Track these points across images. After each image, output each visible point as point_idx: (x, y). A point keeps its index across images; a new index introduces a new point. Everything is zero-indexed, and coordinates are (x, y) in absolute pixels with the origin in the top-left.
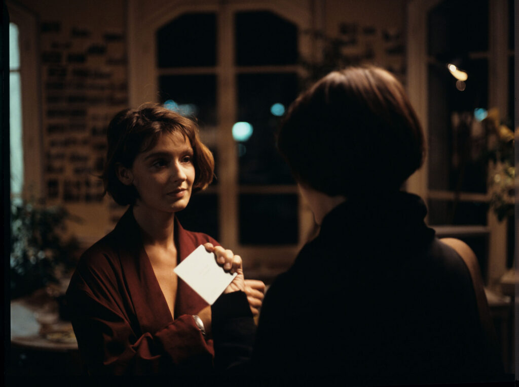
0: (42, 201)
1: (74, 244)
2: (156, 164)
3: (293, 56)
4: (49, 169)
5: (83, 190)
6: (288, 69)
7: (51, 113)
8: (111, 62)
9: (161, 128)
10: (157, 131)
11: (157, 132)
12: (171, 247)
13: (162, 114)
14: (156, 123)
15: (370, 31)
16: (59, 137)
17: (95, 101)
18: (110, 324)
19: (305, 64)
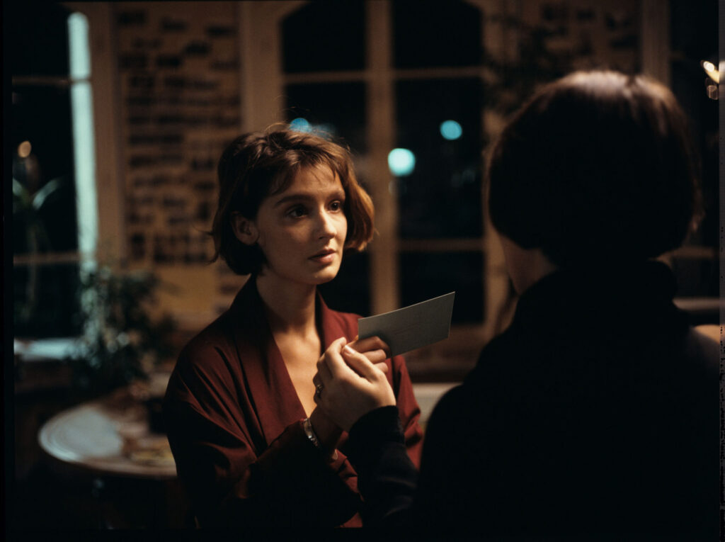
0: (124, 264)
1: (168, 325)
2: (291, 212)
3: (476, 54)
4: (132, 218)
5: (180, 249)
6: (469, 72)
7: (135, 140)
8: (218, 66)
9: (299, 159)
10: (293, 163)
11: (294, 165)
12: (312, 335)
13: (300, 140)
14: (292, 151)
15: (586, 15)
16: (146, 173)
17: (196, 122)
18: (225, 451)
19: (493, 65)
